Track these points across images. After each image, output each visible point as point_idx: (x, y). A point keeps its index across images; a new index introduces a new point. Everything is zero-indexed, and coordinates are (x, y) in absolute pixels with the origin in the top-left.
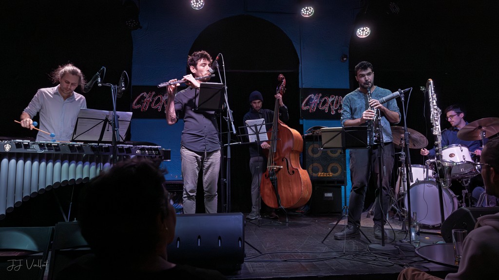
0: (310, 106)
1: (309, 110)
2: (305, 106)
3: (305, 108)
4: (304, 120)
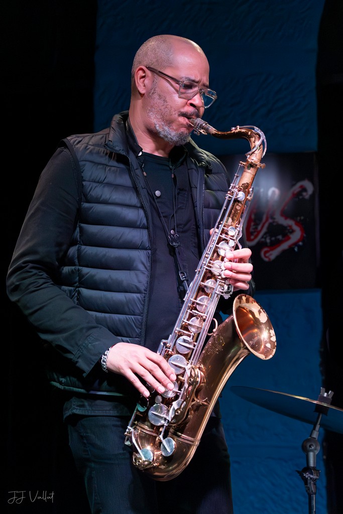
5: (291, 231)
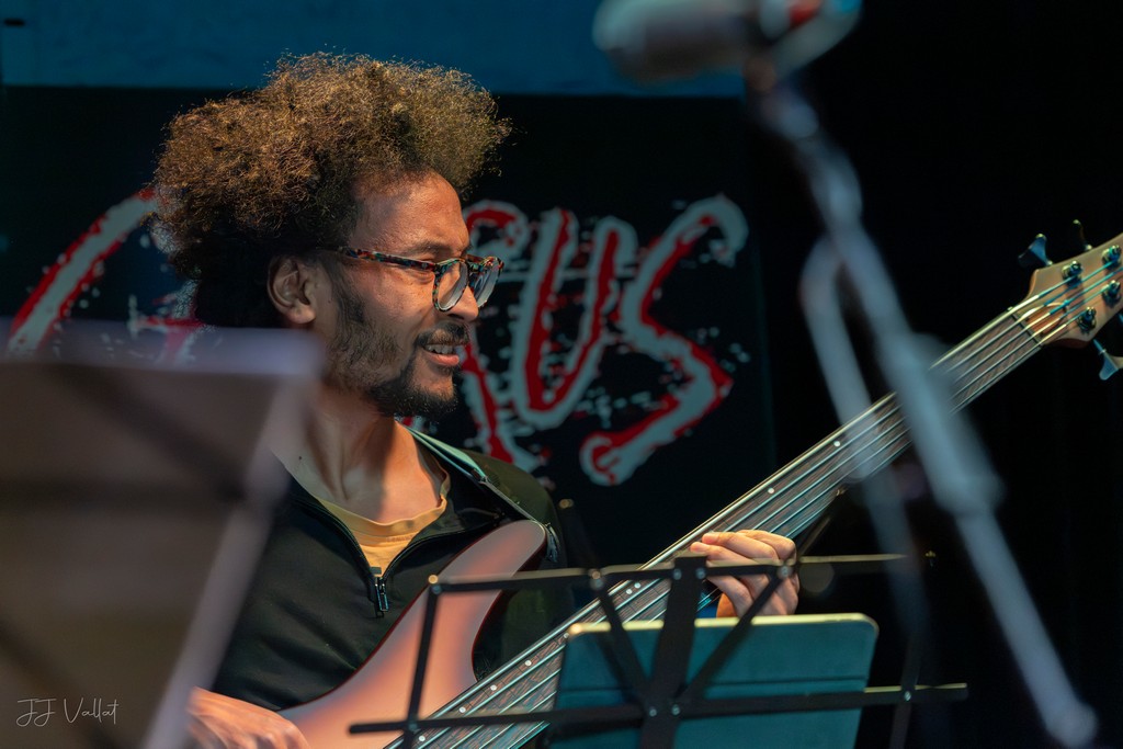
5: (677, 377)
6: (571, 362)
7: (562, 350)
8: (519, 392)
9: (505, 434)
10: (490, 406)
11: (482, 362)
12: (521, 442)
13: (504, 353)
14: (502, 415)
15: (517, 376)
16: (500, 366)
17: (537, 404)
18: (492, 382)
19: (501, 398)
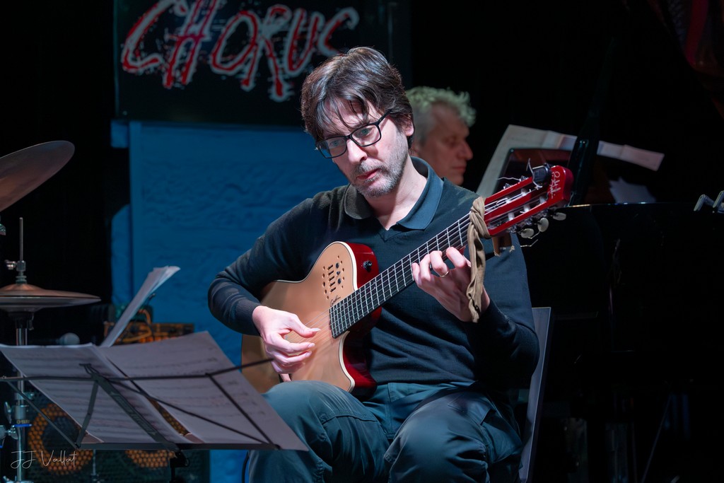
0: (164, 53)
1: (158, 74)
2: (137, 53)
3: (140, 66)
4: (135, 127)
6: (302, 56)
7: (299, 53)
8: (285, 65)
9: (281, 78)
10: (277, 69)
11: (275, 54)
12: (286, 80)
13: (281, 52)
14: (280, 72)
15: (285, 59)
16: (280, 56)
17: (291, 69)
18: (277, 61)
19: (280, 66)
